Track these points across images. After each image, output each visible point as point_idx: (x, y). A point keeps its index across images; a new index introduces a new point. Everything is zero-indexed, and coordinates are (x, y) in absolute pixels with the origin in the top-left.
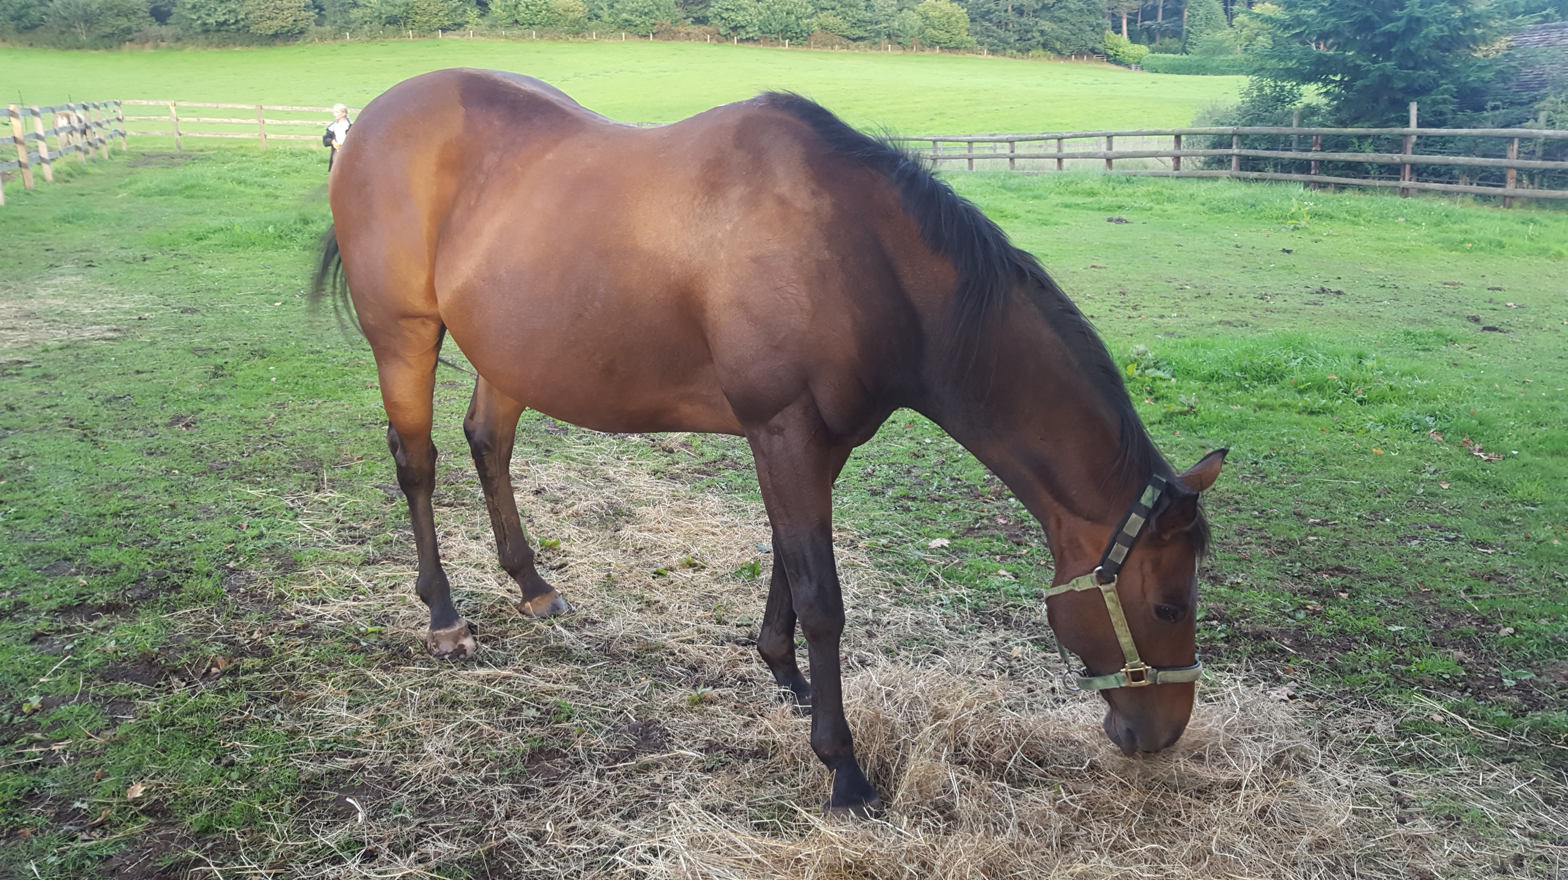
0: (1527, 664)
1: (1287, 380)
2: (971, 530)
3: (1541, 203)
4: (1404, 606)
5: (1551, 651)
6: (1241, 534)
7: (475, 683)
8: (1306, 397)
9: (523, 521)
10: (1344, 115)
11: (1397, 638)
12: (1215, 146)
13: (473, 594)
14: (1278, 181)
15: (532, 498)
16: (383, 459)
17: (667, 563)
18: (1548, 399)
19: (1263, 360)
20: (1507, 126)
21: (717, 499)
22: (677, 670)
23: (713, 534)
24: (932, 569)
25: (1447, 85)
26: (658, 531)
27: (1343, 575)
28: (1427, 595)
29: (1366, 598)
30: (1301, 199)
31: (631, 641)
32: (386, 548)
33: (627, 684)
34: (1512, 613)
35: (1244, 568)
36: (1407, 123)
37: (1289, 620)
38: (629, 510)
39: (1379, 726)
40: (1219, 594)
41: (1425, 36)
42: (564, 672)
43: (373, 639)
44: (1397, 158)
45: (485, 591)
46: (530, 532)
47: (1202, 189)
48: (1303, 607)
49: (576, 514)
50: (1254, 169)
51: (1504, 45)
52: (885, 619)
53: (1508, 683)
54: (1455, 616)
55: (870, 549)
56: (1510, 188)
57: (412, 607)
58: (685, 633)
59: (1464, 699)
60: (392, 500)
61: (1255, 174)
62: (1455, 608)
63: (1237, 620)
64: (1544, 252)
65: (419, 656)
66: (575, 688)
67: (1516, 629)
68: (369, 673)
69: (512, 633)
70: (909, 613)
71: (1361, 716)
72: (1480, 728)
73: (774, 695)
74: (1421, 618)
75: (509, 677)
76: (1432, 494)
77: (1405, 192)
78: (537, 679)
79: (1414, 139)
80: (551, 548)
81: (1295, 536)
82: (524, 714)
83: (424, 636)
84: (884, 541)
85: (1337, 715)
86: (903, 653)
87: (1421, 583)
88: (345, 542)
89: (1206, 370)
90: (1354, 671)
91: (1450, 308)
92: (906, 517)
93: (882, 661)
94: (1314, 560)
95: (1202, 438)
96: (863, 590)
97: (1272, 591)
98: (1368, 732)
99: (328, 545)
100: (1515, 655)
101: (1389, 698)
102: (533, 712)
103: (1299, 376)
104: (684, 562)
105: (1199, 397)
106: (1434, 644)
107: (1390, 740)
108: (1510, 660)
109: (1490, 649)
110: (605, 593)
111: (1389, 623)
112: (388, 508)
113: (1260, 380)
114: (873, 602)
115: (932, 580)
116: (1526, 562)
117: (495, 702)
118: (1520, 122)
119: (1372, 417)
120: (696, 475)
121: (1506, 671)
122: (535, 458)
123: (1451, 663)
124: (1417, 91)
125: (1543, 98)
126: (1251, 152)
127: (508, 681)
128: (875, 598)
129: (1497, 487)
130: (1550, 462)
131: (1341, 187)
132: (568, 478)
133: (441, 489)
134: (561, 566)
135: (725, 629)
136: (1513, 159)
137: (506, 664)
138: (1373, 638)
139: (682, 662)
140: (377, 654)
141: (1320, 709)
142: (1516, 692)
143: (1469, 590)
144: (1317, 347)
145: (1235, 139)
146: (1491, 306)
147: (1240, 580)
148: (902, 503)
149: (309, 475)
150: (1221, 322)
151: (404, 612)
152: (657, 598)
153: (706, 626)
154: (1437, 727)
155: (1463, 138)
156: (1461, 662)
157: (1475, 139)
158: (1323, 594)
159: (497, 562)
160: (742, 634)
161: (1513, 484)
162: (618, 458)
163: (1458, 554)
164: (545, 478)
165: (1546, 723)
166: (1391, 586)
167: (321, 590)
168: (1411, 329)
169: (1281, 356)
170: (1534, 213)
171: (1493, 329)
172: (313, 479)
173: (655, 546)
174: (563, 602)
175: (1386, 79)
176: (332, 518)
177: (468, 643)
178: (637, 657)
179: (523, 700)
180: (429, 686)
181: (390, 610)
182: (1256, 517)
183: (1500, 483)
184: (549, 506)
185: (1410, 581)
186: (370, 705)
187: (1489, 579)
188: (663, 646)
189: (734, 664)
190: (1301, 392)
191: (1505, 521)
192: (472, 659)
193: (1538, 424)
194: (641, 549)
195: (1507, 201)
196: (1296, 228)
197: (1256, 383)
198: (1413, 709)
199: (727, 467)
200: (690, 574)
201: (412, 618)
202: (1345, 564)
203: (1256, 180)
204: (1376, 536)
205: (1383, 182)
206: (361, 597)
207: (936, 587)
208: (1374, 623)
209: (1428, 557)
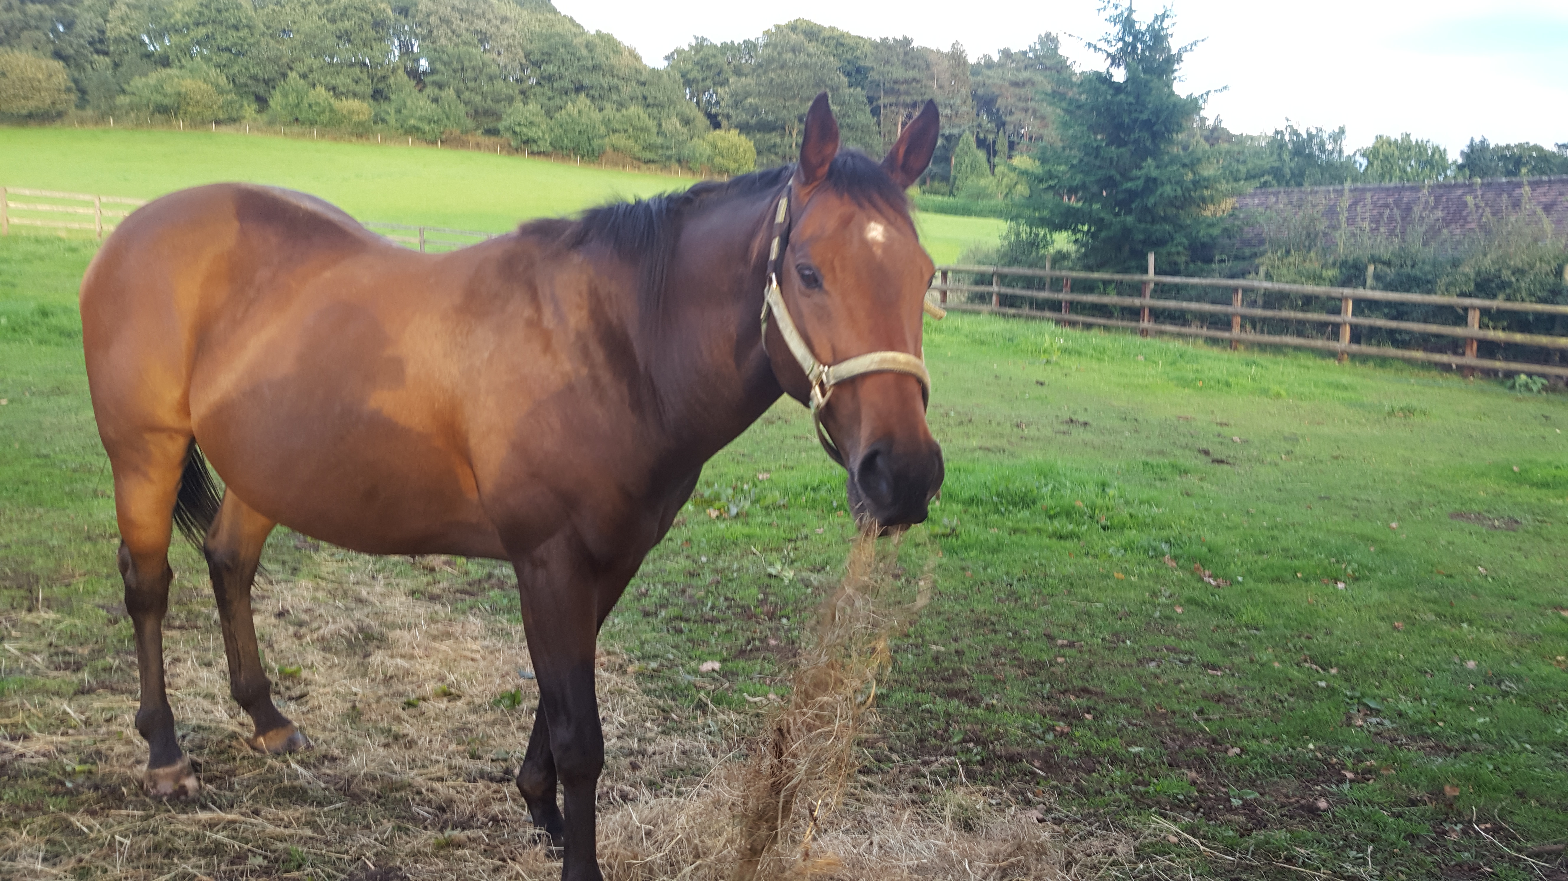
0: (1252, 783)
1: (1039, 505)
2: (742, 653)
3: (1263, 347)
4: (1144, 728)
5: (1272, 771)
6: (996, 655)
7: (194, 829)
8: (1056, 523)
9: (261, 646)
10: (1091, 261)
11: (1137, 759)
12: (977, 283)
13: (199, 727)
14: (1033, 318)
15: (273, 620)
16: (108, 576)
17: (419, 692)
18: (1268, 529)
19: (1017, 486)
20: (1232, 276)
21: (479, 622)
22: (422, 811)
23: (473, 660)
24: (702, 694)
25: (1180, 238)
26: (412, 657)
27: (1088, 696)
28: (1164, 716)
29: (1108, 718)
30: (1053, 335)
31: (374, 779)
32: (104, 676)
33: (368, 827)
34: (1238, 734)
35: (999, 690)
36: (1146, 271)
37: (1039, 742)
38: (382, 634)
39: (1120, 848)
40: (975, 717)
41: (1161, 195)
42: (297, 814)
43: (80, 779)
44: (1137, 302)
45: (213, 725)
46: (269, 659)
47: (966, 323)
48: (1052, 728)
49: (323, 639)
50: (1011, 306)
51: (1229, 206)
52: (650, 749)
53: (1236, 802)
54: (1189, 737)
55: (639, 674)
56: (1236, 332)
57: (129, 742)
58: (434, 770)
59: (1198, 820)
60: (116, 621)
61: (1012, 311)
62: (1189, 729)
63: (992, 743)
64: (1265, 392)
65: (134, 798)
66: (308, 832)
67: (1242, 750)
68: (73, 819)
69: (240, 771)
70: (676, 742)
71: (1104, 838)
72: (1211, 848)
73: (528, 836)
74: (1158, 739)
75: (233, 822)
76: (1168, 618)
77: (1144, 333)
78: (266, 824)
79: (1152, 285)
80: (292, 676)
81: (1045, 658)
82: (248, 862)
83: (140, 776)
84: (653, 665)
85: (1083, 838)
86: (668, 785)
87: (1159, 705)
88: (58, 668)
89: (966, 495)
90: (1099, 793)
91: (1183, 441)
92: (678, 639)
93: (645, 794)
94: (1063, 681)
95: (962, 559)
96: (630, 718)
97: (1024, 712)
98: (1110, 855)
99: (36, 671)
100: (1242, 774)
101: (1129, 820)
102: (259, 860)
103: (1048, 502)
104: (439, 691)
105: (960, 520)
106: (1170, 765)
107: (1130, 862)
108: (1237, 779)
109: (1219, 769)
110: (348, 727)
111: (1129, 744)
112: (110, 631)
113: (1015, 505)
114: (638, 731)
115: (702, 707)
116: (1251, 684)
117: (218, 849)
118: (1243, 274)
119: (1114, 543)
120: (458, 595)
121: (1234, 790)
122: (280, 576)
123: (1185, 784)
124: (1156, 244)
125: (1262, 254)
126: (1009, 291)
127: (233, 826)
128: (642, 726)
129: (1224, 611)
130: (1270, 588)
131: (1088, 326)
132: (315, 599)
133: (173, 609)
134: (302, 696)
135: (479, 764)
136: (1237, 307)
137: (232, 806)
138: (1115, 760)
139: (429, 802)
140: (84, 797)
141: (1067, 832)
142: (1242, 811)
143: (1201, 712)
144: (1065, 476)
145: (995, 278)
146: (1220, 439)
147: (995, 702)
148: (674, 623)
149: (22, 592)
150: (980, 448)
151: (119, 748)
152: (406, 731)
153: (458, 761)
154: (1173, 848)
155: (1194, 286)
156: (1194, 783)
157: (1205, 288)
158: (1071, 716)
159: (229, 692)
160: (496, 770)
161: (1239, 609)
162: (373, 577)
163: (1191, 676)
164: (289, 598)
165: (1268, 842)
166: (1132, 707)
167: (24, 725)
168: (1149, 460)
169: (1032, 482)
170: (1257, 356)
171: (1221, 462)
172: (26, 598)
173: (407, 673)
174: (300, 737)
175: (1127, 232)
176: (44, 642)
177: (190, 783)
178: (379, 797)
179: (249, 846)
180: (144, 832)
181: (103, 747)
182: (1010, 638)
183: (1228, 607)
184: (291, 630)
185: (1149, 702)
186: (70, 856)
187: (1219, 701)
188: (410, 785)
189: (486, 802)
190: (1051, 517)
191: (1232, 644)
192: (194, 801)
193: (1260, 552)
194: (391, 677)
195: (1232, 344)
196: (1048, 362)
197: (1011, 508)
198: (1150, 831)
199: (492, 587)
200: (443, 704)
201: (128, 755)
202: (1090, 686)
203: (1014, 316)
204: (1117, 657)
205: (1125, 323)
206: (71, 731)
207: (704, 713)
208: (1116, 744)
209: (1165, 679)
